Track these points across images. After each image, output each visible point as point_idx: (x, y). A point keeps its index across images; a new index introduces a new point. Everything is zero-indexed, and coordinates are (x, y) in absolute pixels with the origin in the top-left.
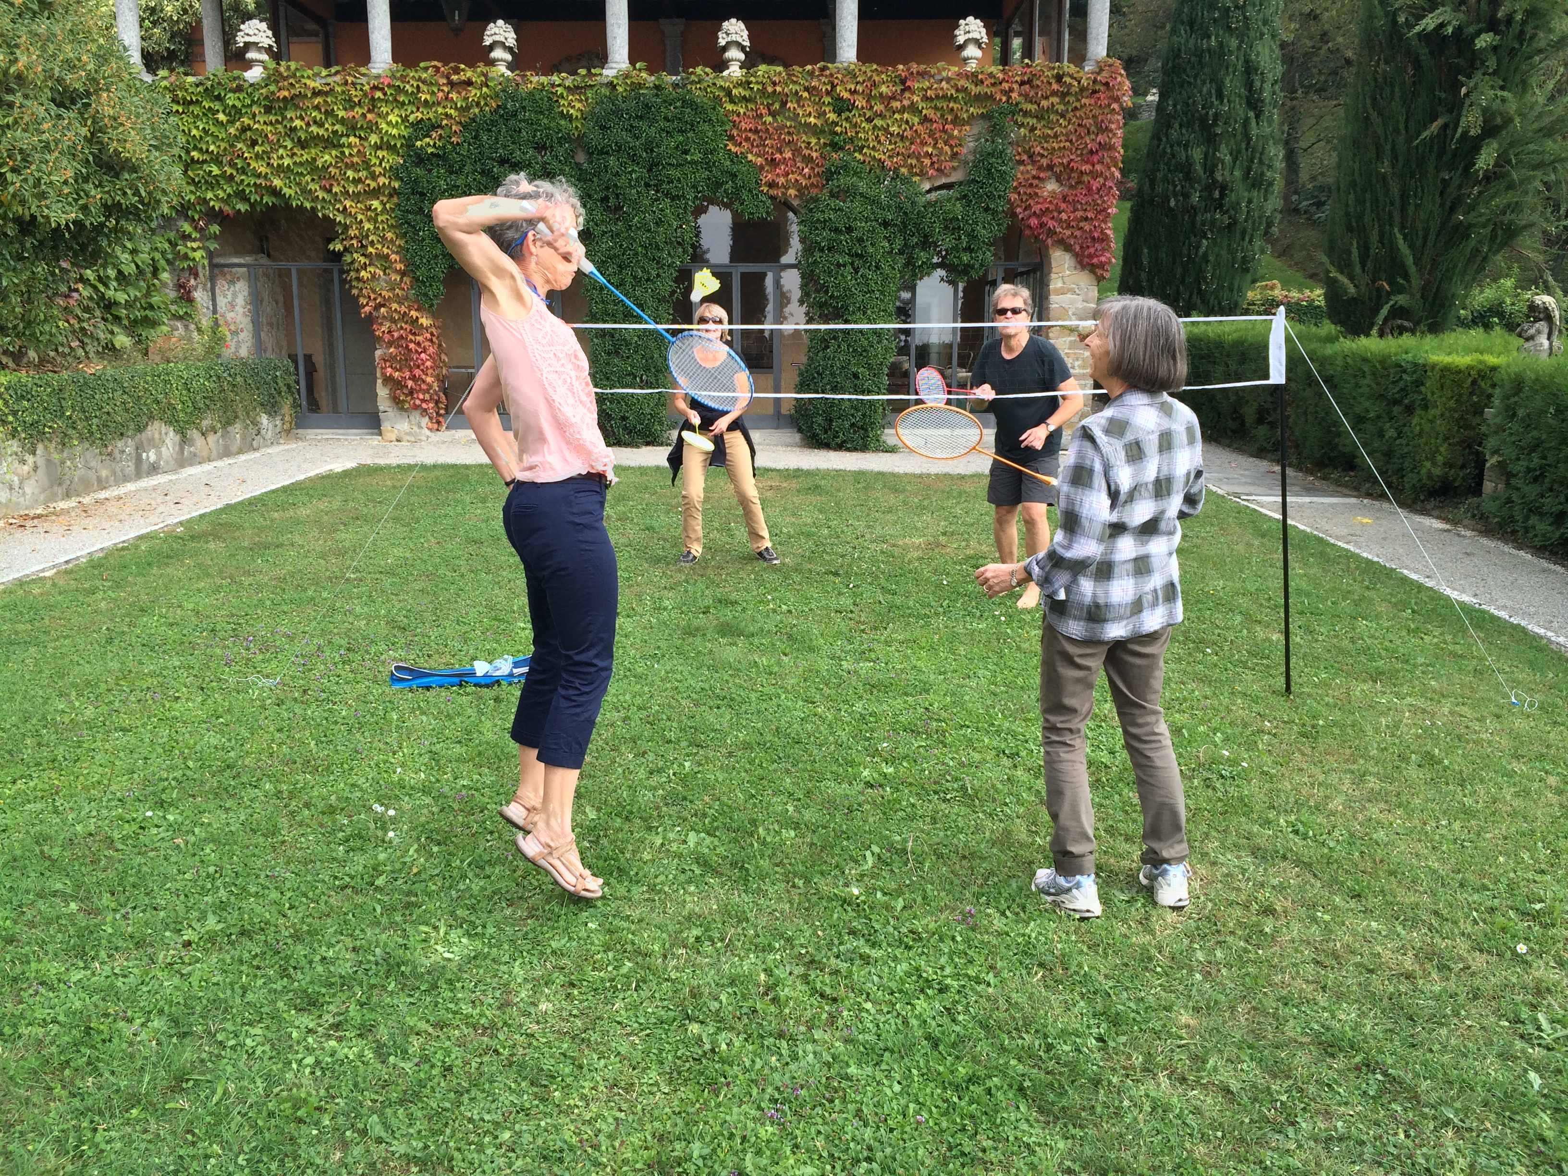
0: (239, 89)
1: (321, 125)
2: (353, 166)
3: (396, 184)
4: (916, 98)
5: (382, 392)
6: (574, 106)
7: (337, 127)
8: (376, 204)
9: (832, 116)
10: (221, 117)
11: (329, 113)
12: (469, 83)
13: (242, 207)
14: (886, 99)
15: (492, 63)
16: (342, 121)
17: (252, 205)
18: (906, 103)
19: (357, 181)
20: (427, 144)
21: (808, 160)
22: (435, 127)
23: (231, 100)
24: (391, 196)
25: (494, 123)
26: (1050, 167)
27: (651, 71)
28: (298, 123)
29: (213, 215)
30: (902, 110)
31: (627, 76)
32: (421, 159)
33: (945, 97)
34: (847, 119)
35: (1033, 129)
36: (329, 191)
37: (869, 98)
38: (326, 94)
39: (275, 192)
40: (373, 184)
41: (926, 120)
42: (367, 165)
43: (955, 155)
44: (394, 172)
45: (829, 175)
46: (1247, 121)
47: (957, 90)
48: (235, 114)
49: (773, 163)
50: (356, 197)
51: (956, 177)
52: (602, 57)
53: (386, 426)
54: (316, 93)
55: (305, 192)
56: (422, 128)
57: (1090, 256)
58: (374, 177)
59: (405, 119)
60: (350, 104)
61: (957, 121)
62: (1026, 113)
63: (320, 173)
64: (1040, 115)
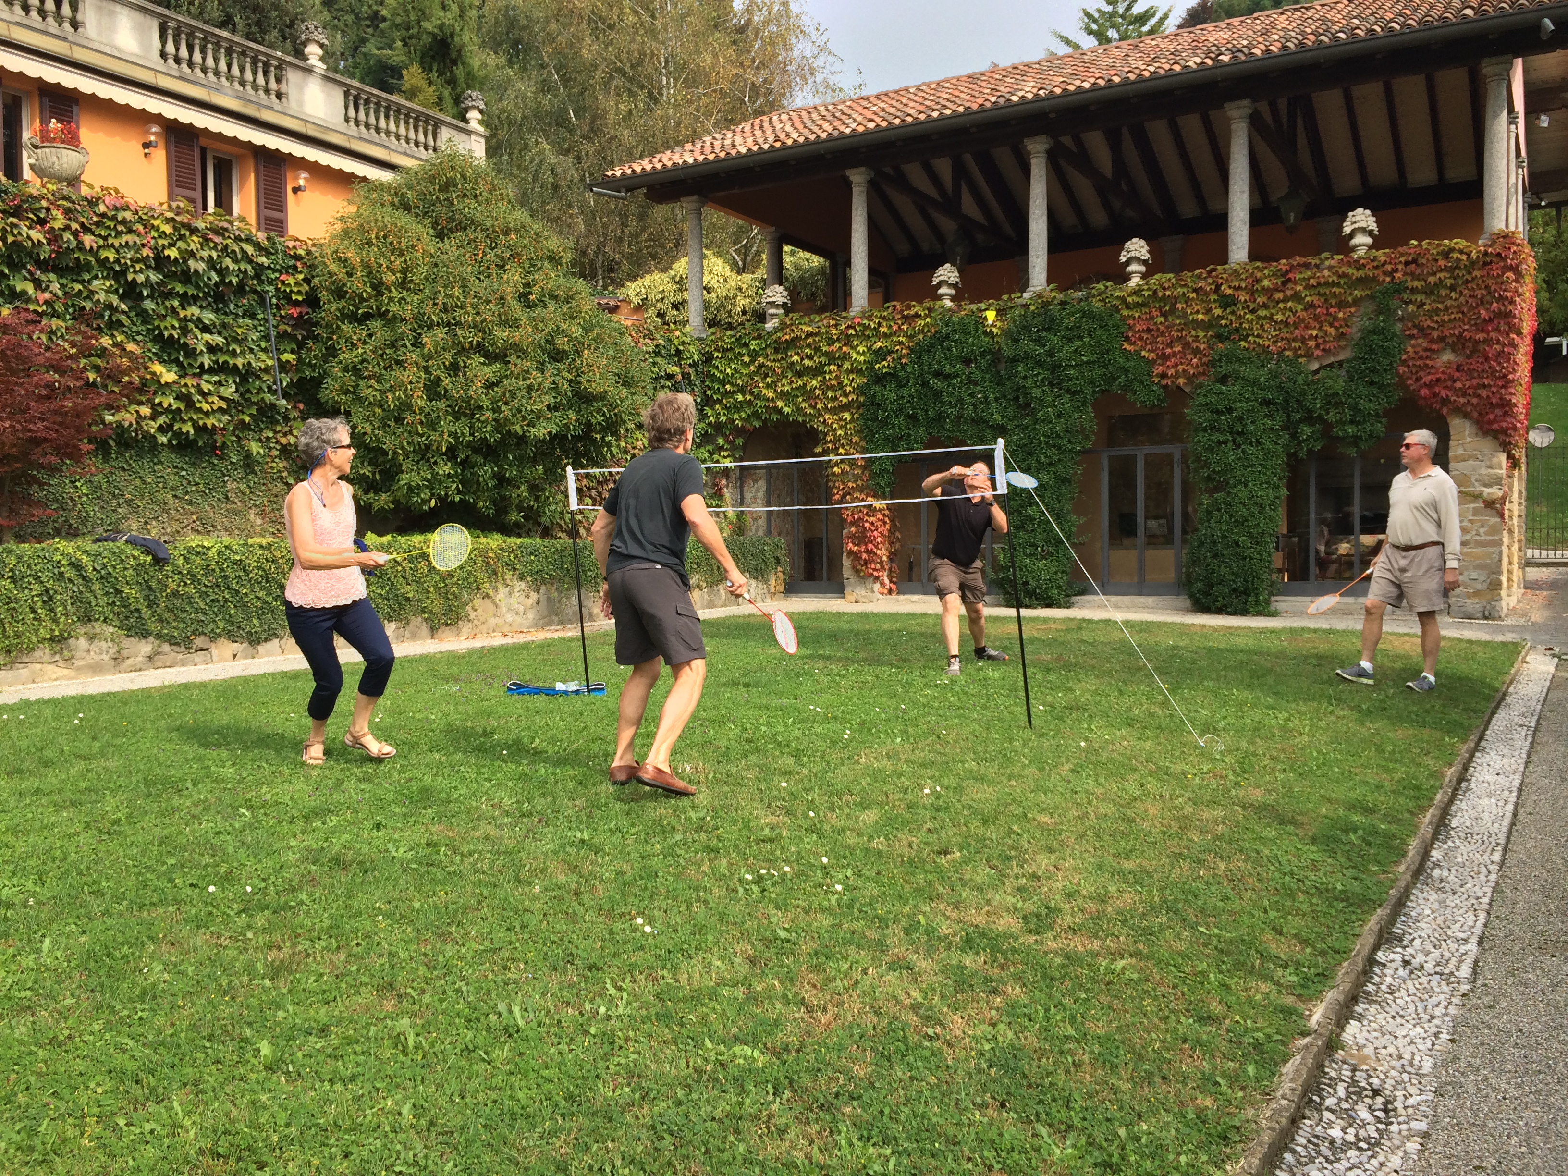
0: (759, 337)
1: (810, 357)
2: (831, 388)
3: (862, 399)
4: (1299, 288)
5: (846, 562)
6: (996, 325)
7: (823, 359)
8: (847, 416)
9: (1218, 312)
10: (747, 359)
11: (817, 349)
12: (917, 316)
13: (757, 424)
14: (1269, 292)
16: (826, 354)
17: (765, 421)
18: (1289, 293)
19: (835, 399)
20: (882, 366)
21: (1196, 352)
22: (890, 352)
23: (754, 345)
24: (858, 408)
25: (932, 345)
26: (1442, 339)
27: (1062, 289)
28: (796, 358)
29: (739, 432)
30: (1285, 300)
32: (879, 379)
33: (1327, 284)
34: (1233, 313)
35: (1422, 304)
36: (814, 407)
37: (1252, 293)
38: (816, 334)
39: (779, 411)
40: (845, 400)
41: (1309, 306)
42: (841, 385)
43: (1339, 336)
44: (861, 390)
45: (1215, 363)
47: (1339, 277)
48: (754, 355)
49: (1165, 357)
50: (834, 411)
51: (1345, 354)
53: (848, 590)
54: (809, 335)
55: (799, 410)
56: (881, 354)
57: (1491, 422)
58: (846, 395)
59: (869, 349)
60: (831, 342)
61: (1342, 305)
62: (1413, 291)
63: (809, 395)
64: (1429, 291)
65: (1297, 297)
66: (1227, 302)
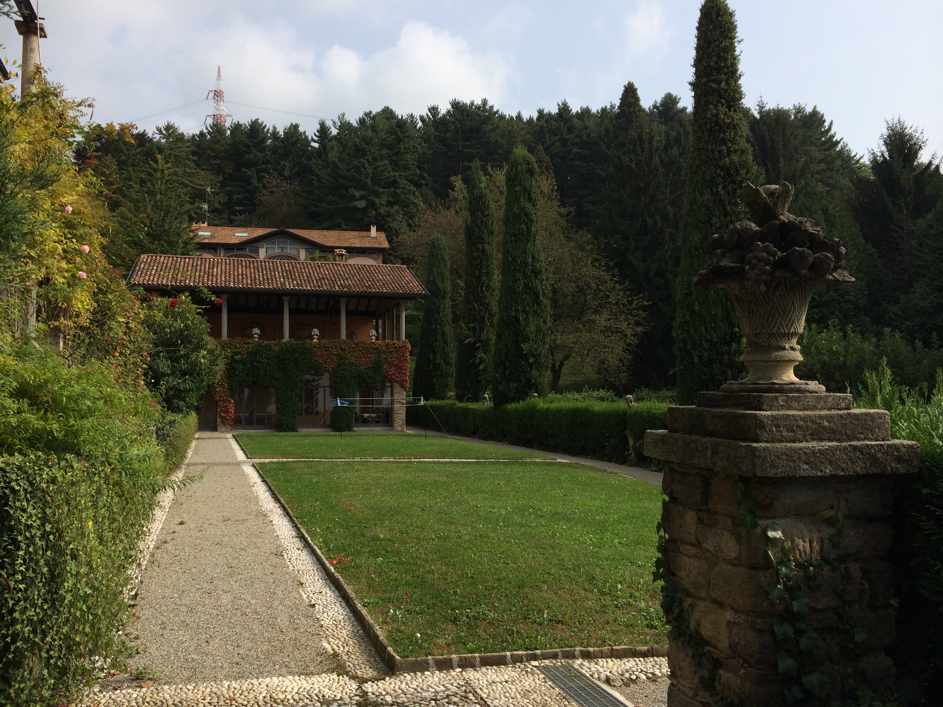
4: (361, 348)
5: (219, 420)
6: (276, 349)
9: (340, 352)
12: (249, 343)
14: (353, 348)
15: (254, 338)
18: (358, 349)
20: (237, 357)
21: (334, 362)
22: (240, 353)
25: (255, 353)
26: (393, 364)
27: (295, 340)
30: (357, 351)
31: (289, 342)
33: (367, 348)
34: (344, 352)
35: (388, 356)
37: (349, 348)
41: (363, 353)
43: (370, 361)
44: (228, 364)
45: (339, 366)
46: (444, 347)
47: (370, 346)
49: (326, 362)
51: (371, 366)
52: (282, 337)
53: (218, 429)
56: (237, 354)
57: (403, 385)
59: (232, 351)
61: (370, 354)
62: (386, 352)
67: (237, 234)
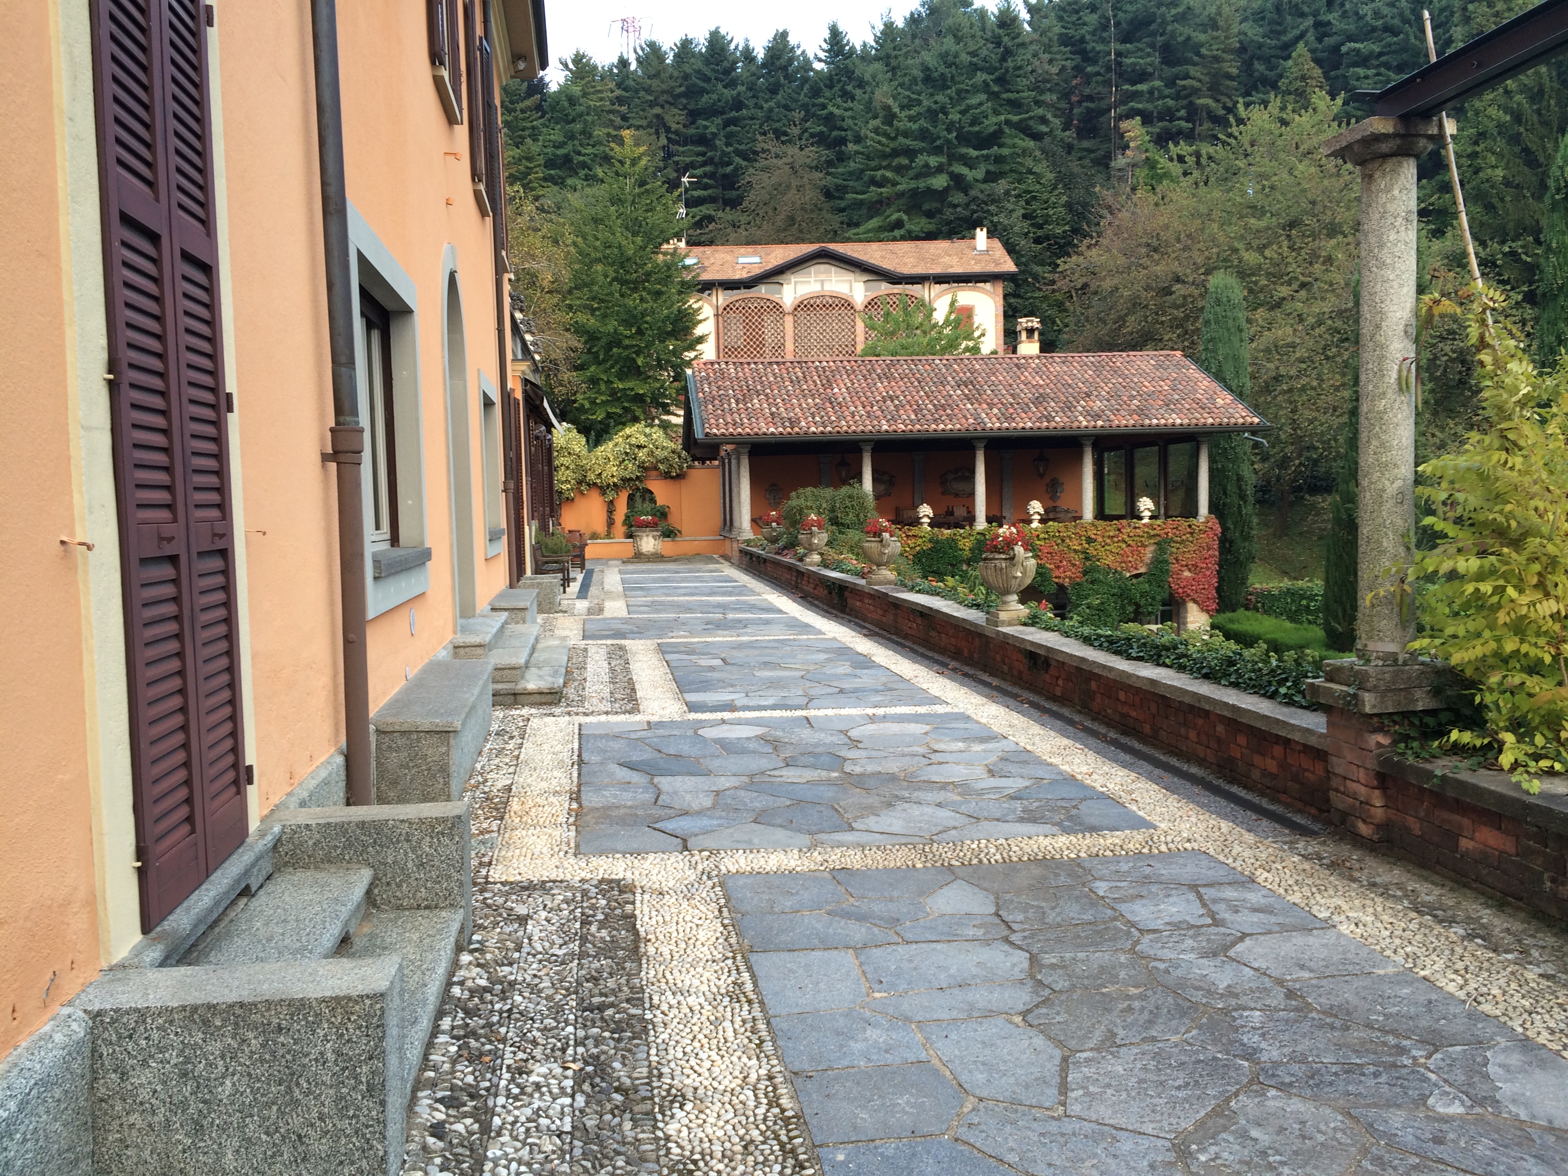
4: (1125, 537)
6: (966, 544)
9: (1086, 546)
12: (914, 536)
14: (1112, 538)
15: (923, 524)
18: (1120, 539)
21: (1075, 565)
26: (1187, 565)
30: (1118, 542)
33: (1138, 536)
34: (1093, 546)
35: (1178, 548)
37: (1103, 537)
41: (1129, 546)
43: (1142, 561)
45: (1085, 573)
47: (1144, 533)
49: (1058, 567)
51: (1144, 570)
52: (973, 520)
61: (1143, 546)
62: (1176, 542)
64: (1182, 542)
65: (1124, 541)
66: (1090, 540)
67: (742, 260)
